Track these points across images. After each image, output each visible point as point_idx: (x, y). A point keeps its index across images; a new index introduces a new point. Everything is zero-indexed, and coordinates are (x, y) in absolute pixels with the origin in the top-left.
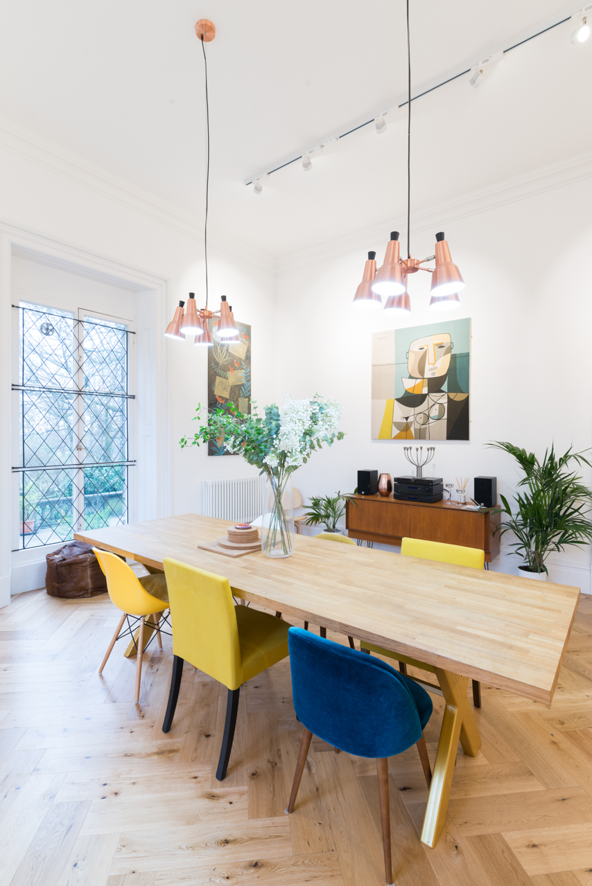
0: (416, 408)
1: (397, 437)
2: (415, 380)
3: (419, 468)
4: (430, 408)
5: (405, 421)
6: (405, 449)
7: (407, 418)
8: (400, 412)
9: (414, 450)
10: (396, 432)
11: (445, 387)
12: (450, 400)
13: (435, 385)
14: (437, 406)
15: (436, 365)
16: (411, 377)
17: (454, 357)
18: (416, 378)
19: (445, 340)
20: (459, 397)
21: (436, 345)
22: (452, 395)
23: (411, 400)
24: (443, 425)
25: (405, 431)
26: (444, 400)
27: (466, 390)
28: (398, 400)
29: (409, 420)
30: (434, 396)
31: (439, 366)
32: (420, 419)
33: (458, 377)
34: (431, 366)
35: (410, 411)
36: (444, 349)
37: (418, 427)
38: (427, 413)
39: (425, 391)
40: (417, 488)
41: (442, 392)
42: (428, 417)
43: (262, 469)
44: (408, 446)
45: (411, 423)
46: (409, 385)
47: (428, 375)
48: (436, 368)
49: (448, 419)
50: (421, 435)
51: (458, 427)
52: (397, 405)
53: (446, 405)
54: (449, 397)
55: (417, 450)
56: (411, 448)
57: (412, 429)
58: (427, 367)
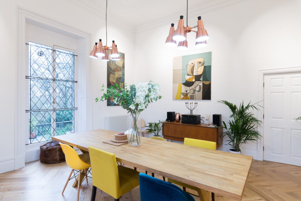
0: (190, 87)
1: (183, 99)
2: (190, 76)
3: (191, 111)
4: (195, 87)
5: (186, 92)
6: (186, 103)
7: (187, 91)
8: (184, 89)
9: (189, 103)
10: (182, 96)
11: (201, 79)
12: (203, 84)
13: (198, 78)
14: (198, 86)
15: (198, 70)
16: (188, 75)
17: (205, 67)
18: (190, 75)
19: (202, 60)
20: (207, 83)
21: (198, 62)
22: (204, 82)
23: (188, 84)
24: (200, 94)
25: (186, 96)
26: (201, 84)
27: (210, 80)
28: (183, 84)
29: (187, 92)
30: (197, 82)
32: (192, 91)
33: (207, 75)
34: (196, 71)
35: (188, 88)
36: (201, 64)
37: (191, 94)
38: (194, 89)
39: (194, 80)
40: (190, 119)
41: (201, 81)
42: (195, 91)
43: (128, 111)
44: (187, 102)
45: (188, 93)
46: (187, 78)
47: (195, 74)
48: (198, 71)
49: (203, 92)
50: (192, 98)
51: (207, 95)
52: (183, 86)
53: (202, 86)
54: (203, 83)
55: (191, 103)
57: (189, 95)
58: (195, 71)
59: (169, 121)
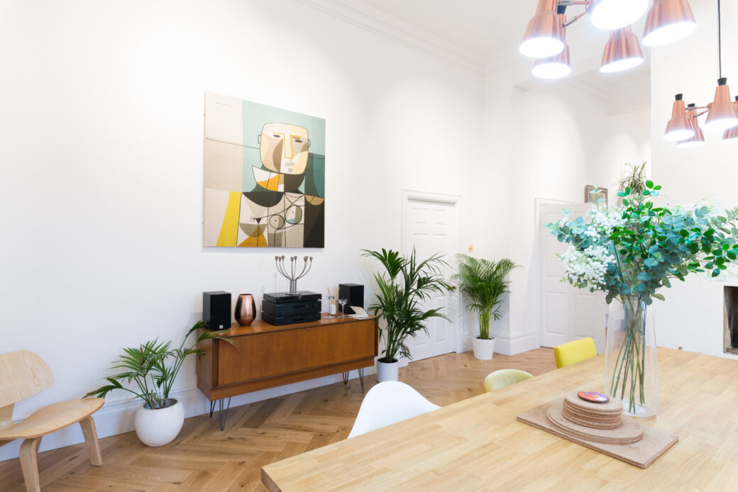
0: (270, 208)
1: (245, 245)
2: (269, 173)
3: (293, 281)
4: (286, 210)
5: (256, 223)
6: (276, 258)
7: (259, 220)
8: (250, 211)
9: (287, 259)
10: (243, 237)
11: (302, 188)
12: (307, 204)
13: (292, 183)
14: (294, 208)
15: (293, 161)
16: (264, 168)
17: (311, 156)
18: (271, 171)
19: (303, 135)
20: (315, 201)
21: (294, 137)
22: (309, 198)
23: (263, 197)
24: (299, 230)
25: (255, 237)
26: (301, 203)
27: (320, 194)
28: (246, 194)
29: (261, 223)
30: (290, 196)
31: (295, 164)
32: (275, 222)
33: (315, 182)
34: (288, 161)
35: (263, 211)
36: (301, 145)
37: (272, 231)
38: (282, 214)
39: (281, 188)
40: (304, 306)
41: (300, 192)
42: (285, 220)
44: (280, 255)
45: (264, 226)
46: (262, 177)
47: (285, 169)
48: (293, 164)
49: (305, 224)
50: (276, 242)
51: (314, 237)
52: (246, 202)
53: (303, 208)
54: (306, 200)
56: (283, 258)
57: (265, 234)
58: (284, 161)
59: (221, 327)
